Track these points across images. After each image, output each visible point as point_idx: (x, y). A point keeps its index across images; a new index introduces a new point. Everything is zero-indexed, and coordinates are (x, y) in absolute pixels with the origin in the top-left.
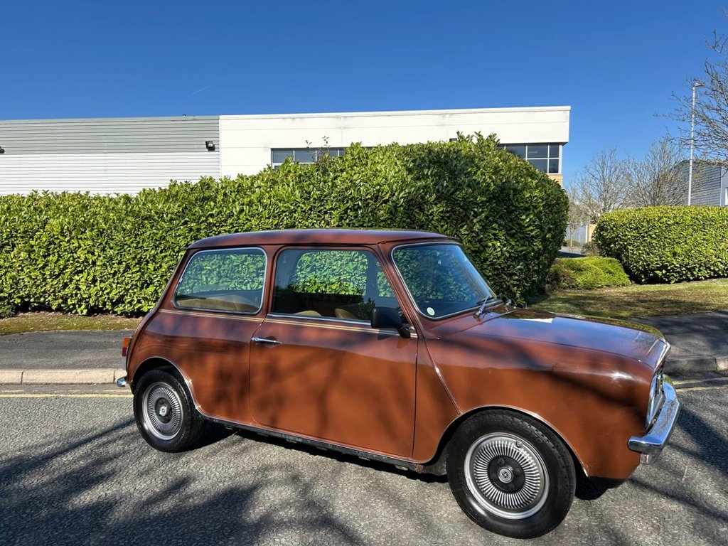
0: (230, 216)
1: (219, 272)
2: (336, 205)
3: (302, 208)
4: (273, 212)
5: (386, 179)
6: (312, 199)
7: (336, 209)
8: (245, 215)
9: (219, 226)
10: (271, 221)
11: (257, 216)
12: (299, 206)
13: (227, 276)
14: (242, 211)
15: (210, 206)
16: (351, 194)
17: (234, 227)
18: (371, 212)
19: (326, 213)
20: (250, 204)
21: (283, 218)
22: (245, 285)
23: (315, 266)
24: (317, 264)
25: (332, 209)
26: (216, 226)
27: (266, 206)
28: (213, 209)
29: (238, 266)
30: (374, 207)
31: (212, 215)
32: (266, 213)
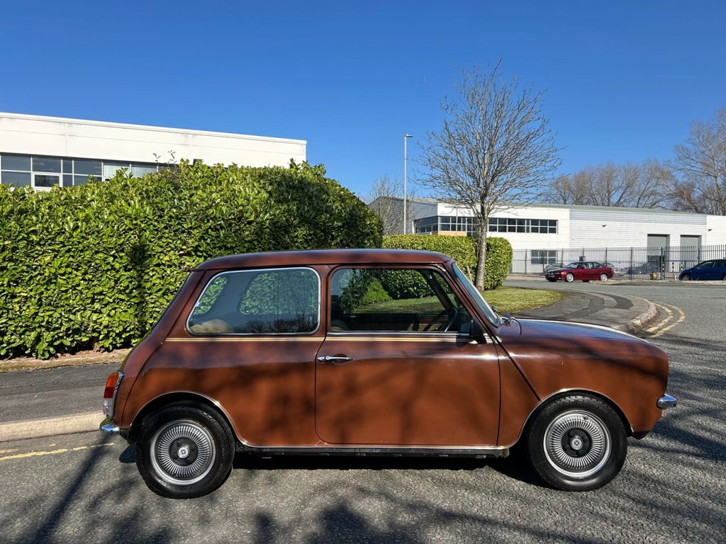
0: (61, 232)
1: (40, 300)
2: (196, 224)
3: (155, 226)
4: (118, 230)
5: (248, 200)
6: (166, 217)
7: (195, 228)
8: (81, 232)
9: (44, 245)
10: (114, 239)
11: (96, 233)
12: (151, 224)
13: (50, 304)
14: (76, 228)
15: (32, 220)
16: (213, 213)
17: (65, 246)
18: (235, 232)
19: (183, 232)
20: (87, 220)
21: (130, 237)
22: (74, 314)
23: (168, 289)
24: (171, 287)
25: (191, 228)
26: (40, 245)
27: (108, 222)
28: (36, 225)
29: (66, 291)
30: (237, 227)
31: (35, 232)
32: (107, 231)
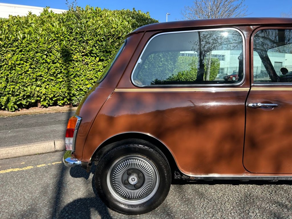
0: (16, 40)
1: (7, 79)
2: (90, 37)
3: (68, 38)
4: (48, 40)
6: (74, 33)
7: (91, 40)
8: (27, 40)
9: (7, 47)
10: (46, 45)
11: (36, 42)
12: (66, 37)
13: (13, 82)
14: (24, 38)
16: (99, 31)
17: (18, 48)
18: (111, 43)
19: (84, 42)
20: (30, 33)
21: (55, 44)
22: (27, 87)
23: (77, 74)
24: (78, 73)
25: (88, 40)
26: (5, 47)
27: (42, 35)
29: (21, 74)
30: (112, 40)
32: (42, 40)
